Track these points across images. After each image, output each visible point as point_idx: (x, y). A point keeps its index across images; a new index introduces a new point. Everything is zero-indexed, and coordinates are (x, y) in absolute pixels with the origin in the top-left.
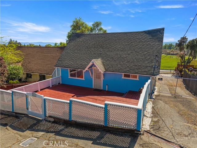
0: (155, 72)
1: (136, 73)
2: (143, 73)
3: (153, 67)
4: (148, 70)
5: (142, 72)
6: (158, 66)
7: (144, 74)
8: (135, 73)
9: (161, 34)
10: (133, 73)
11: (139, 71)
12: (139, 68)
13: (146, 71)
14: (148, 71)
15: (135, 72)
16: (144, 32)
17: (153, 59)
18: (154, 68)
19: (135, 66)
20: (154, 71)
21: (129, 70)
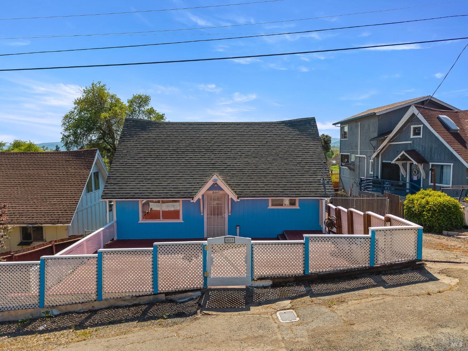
0: (327, 190)
1: (297, 196)
2: (309, 195)
3: (320, 182)
4: (315, 188)
5: (307, 193)
6: (328, 180)
7: (311, 195)
8: (295, 195)
9: (313, 127)
10: (292, 196)
11: (301, 192)
12: (299, 187)
13: (312, 190)
14: (315, 190)
15: (294, 193)
16: (283, 122)
17: (316, 170)
18: (324, 184)
19: (290, 183)
20: (325, 189)
21: (283, 192)
